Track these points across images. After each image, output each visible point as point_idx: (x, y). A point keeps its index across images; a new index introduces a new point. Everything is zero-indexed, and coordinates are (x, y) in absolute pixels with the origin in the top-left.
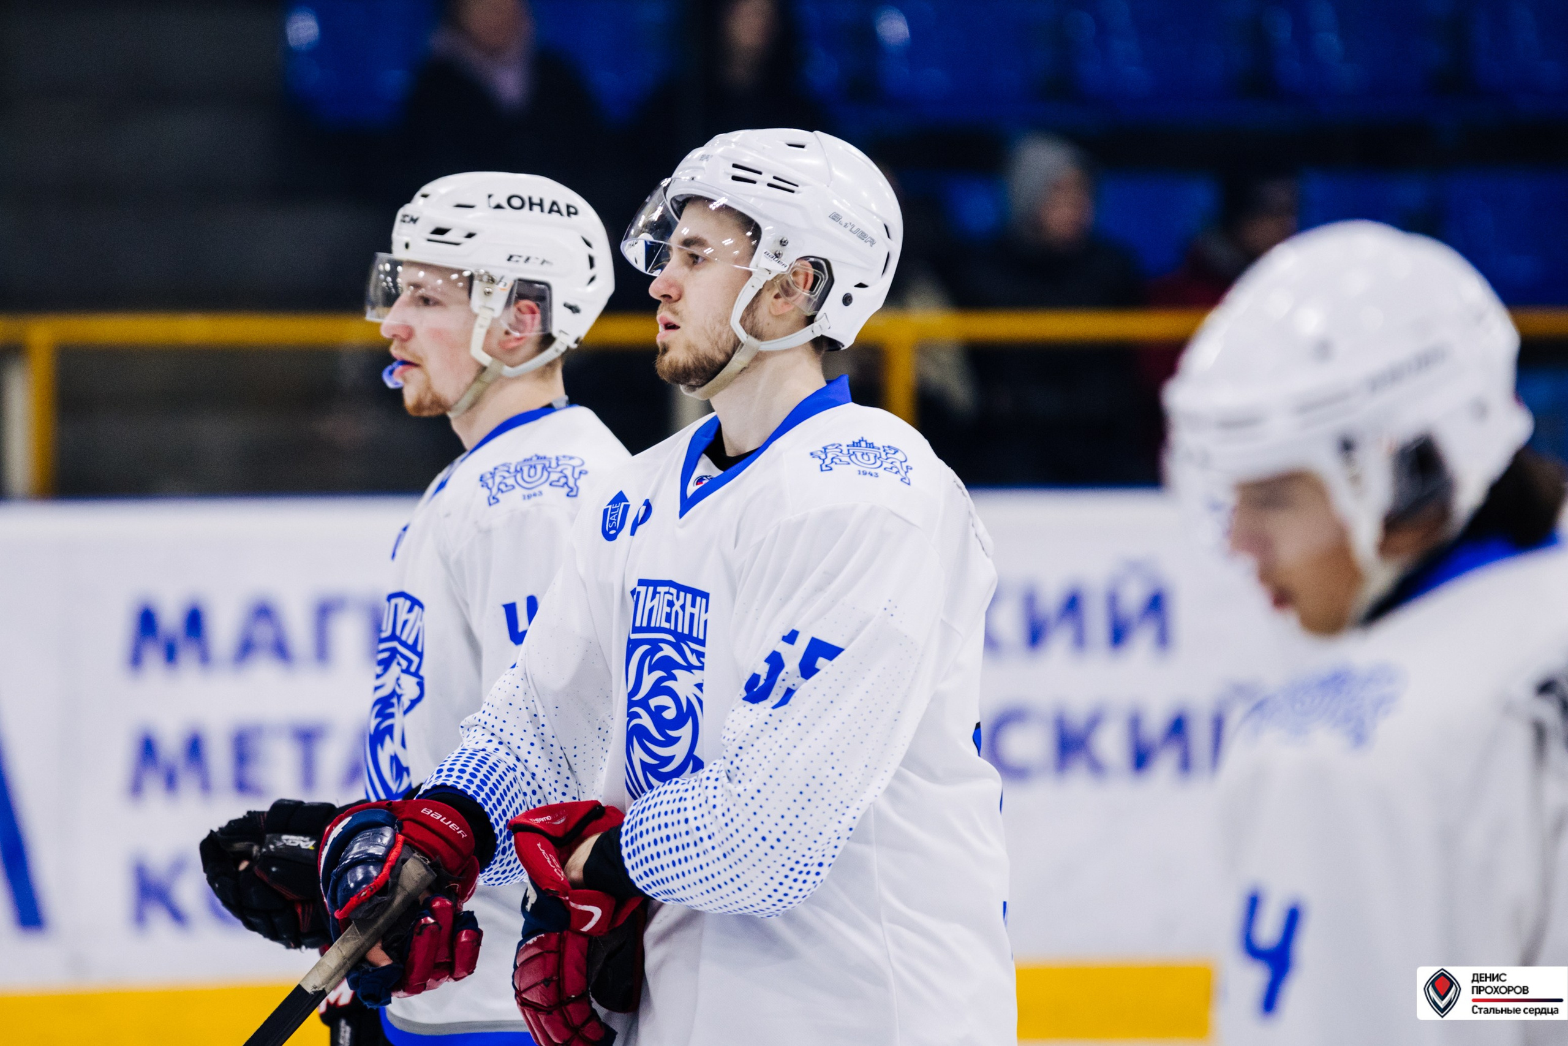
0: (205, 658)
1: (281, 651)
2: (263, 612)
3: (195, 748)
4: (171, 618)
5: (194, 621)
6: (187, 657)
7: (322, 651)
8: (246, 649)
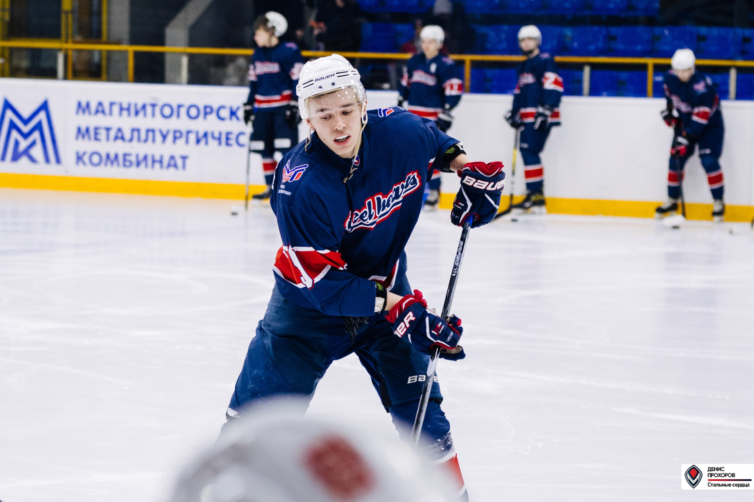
0: (90, 113)
1: (103, 112)
2: (100, 104)
3: (87, 130)
4: (84, 104)
5: (88, 105)
6: (87, 112)
7: (111, 113)
8: (97, 112)
